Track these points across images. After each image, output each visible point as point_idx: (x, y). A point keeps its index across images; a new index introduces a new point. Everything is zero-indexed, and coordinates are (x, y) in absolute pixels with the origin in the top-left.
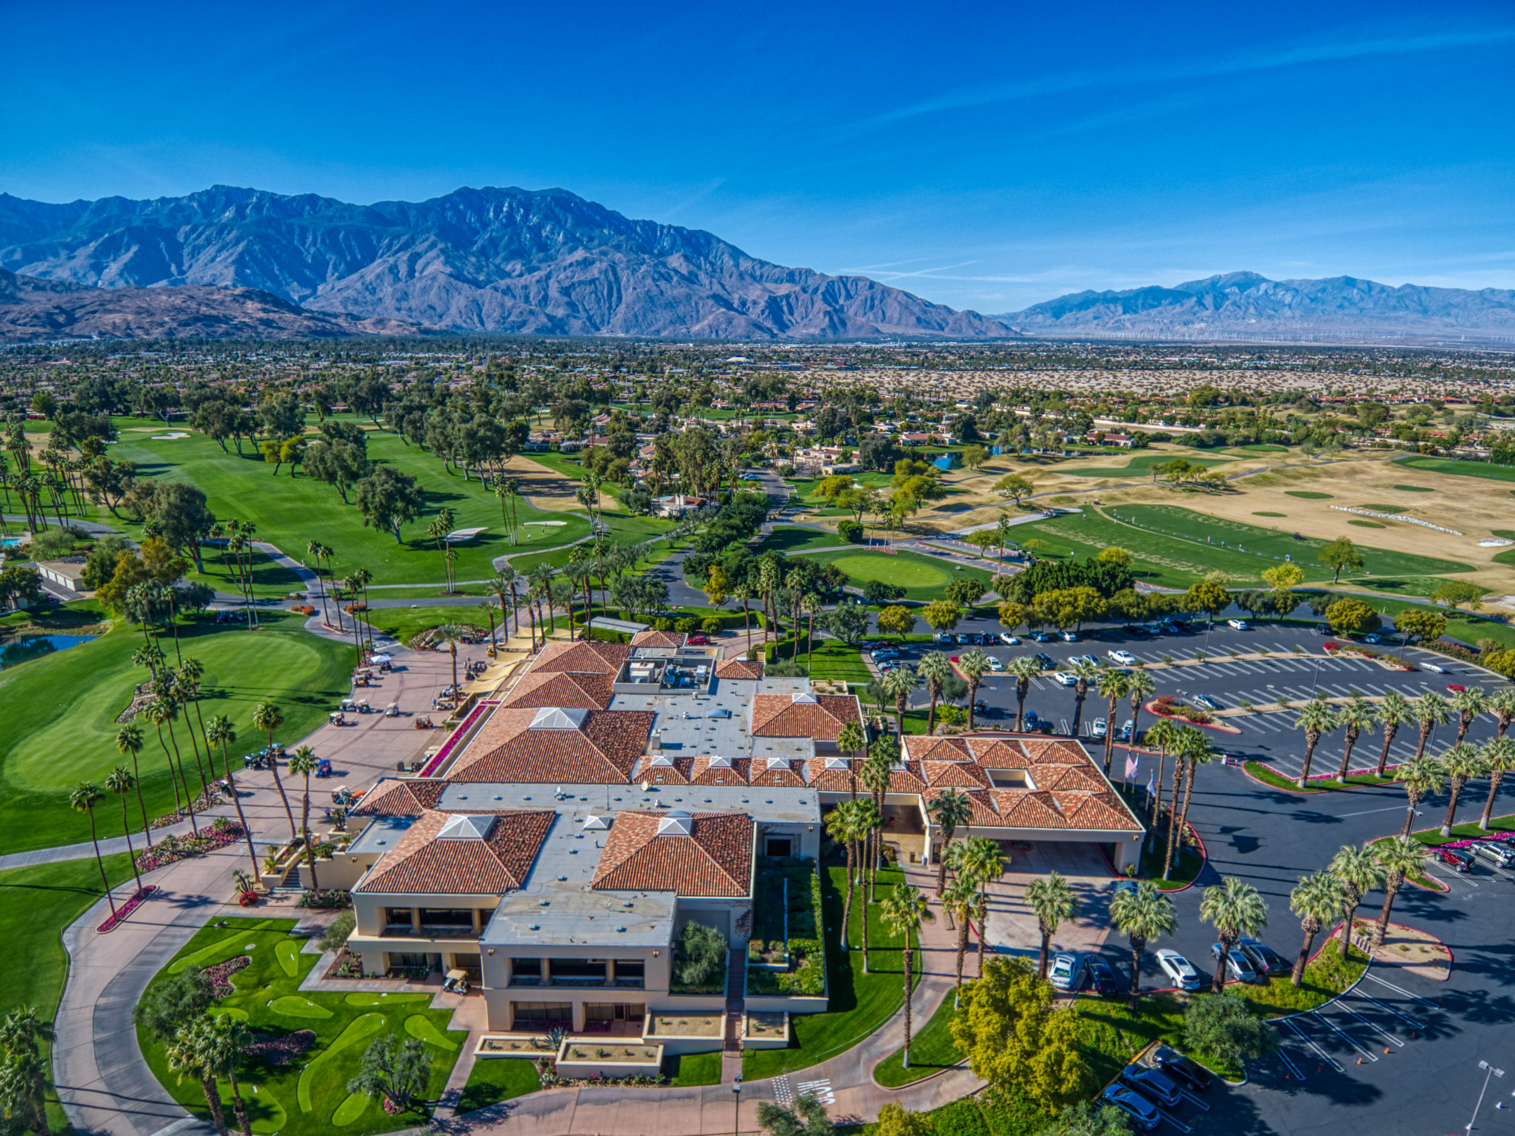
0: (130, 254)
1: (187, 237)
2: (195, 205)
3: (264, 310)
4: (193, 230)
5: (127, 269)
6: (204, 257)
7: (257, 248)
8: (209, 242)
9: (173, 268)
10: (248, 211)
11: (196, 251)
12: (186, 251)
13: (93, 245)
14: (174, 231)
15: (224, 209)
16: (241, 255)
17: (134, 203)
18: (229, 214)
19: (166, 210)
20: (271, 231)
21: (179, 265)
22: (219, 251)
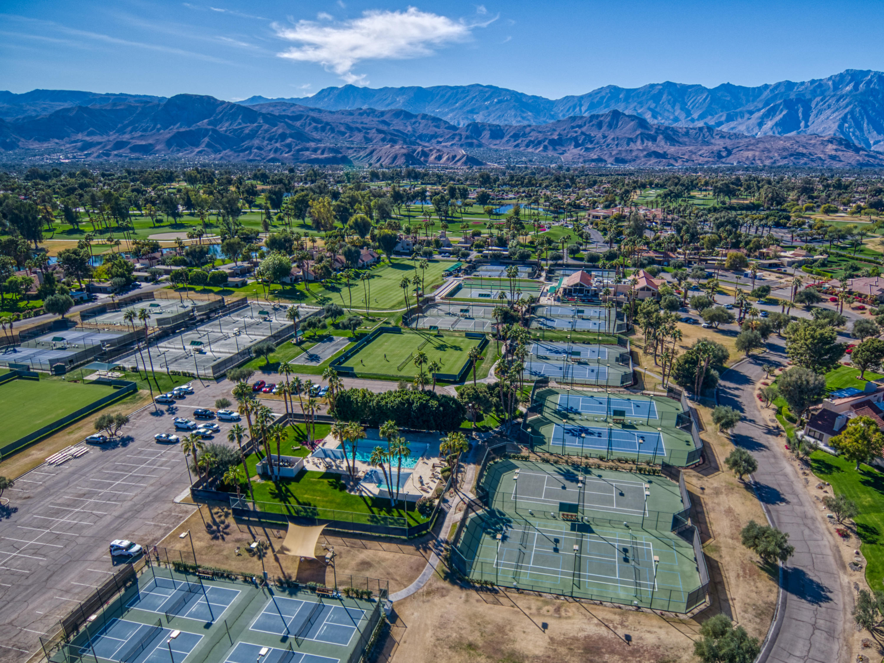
0: (781, 116)
1: (817, 105)
2: (830, 83)
3: (836, 150)
4: (822, 100)
5: (776, 124)
6: (822, 117)
7: (858, 109)
8: (829, 107)
9: (802, 124)
10: (861, 86)
11: (820, 112)
12: (815, 112)
13: (763, 111)
14: (810, 100)
15: (847, 85)
16: (846, 115)
17: (795, 84)
18: (848, 88)
19: (812, 88)
20: (871, 98)
21: (807, 121)
22: (833, 112)
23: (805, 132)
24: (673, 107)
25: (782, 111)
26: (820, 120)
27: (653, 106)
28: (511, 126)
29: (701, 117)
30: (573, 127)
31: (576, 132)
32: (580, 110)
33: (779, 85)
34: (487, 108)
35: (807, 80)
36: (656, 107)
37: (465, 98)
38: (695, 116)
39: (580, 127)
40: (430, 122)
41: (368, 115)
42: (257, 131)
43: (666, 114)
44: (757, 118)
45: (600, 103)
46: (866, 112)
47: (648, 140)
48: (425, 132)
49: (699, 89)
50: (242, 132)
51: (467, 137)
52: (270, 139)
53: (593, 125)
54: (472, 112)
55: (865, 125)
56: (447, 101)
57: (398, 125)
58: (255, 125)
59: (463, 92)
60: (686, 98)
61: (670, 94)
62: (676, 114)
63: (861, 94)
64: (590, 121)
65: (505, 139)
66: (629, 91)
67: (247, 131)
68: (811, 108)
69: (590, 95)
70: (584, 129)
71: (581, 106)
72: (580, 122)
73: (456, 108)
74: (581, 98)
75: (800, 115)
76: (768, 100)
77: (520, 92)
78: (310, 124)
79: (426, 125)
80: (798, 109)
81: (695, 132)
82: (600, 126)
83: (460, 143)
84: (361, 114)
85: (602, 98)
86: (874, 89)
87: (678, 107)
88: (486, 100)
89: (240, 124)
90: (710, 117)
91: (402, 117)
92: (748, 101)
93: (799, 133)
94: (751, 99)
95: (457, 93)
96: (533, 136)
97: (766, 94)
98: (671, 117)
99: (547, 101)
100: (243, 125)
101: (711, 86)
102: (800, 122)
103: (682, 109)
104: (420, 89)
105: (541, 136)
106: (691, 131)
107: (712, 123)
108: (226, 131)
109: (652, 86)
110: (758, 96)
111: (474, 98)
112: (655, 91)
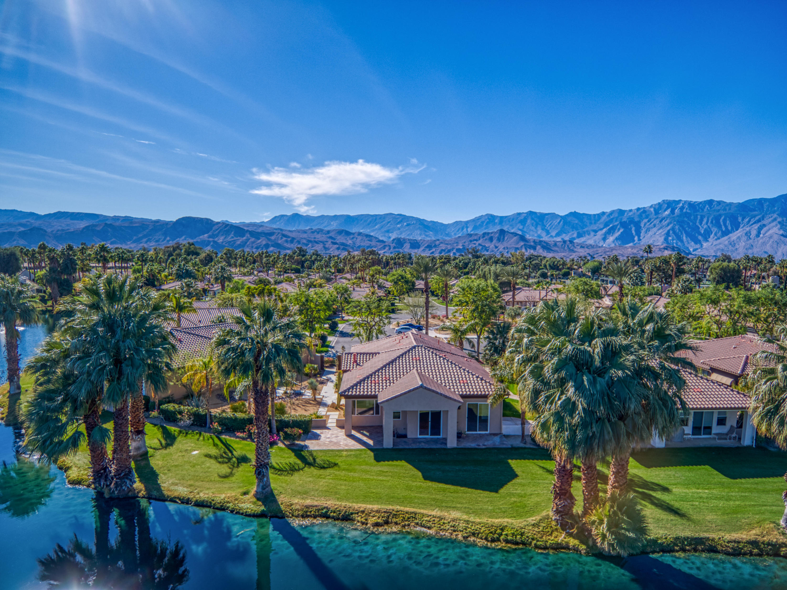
23: (639, 243)
24: (536, 228)
25: (619, 229)
26: (649, 235)
27: (521, 227)
28: (424, 240)
29: (558, 235)
30: (471, 241)
31: (475, 244)
32: (467, 230)
33: (612, 212)
34: (399, 229)
35: (634, 208)
36: (523, 228)
37: (382, 222)
38: (553, 234)
39: (476, 240)
40: (365, 237)
41: (318, 233)
42: (246, 243)
43: (531, 233)
44: (602, 235)
45: (481, 225)
46: (684, 229)
47: (530, 248)
48: (362, 244)
49: (554, 216)
50: (235, 243)
51: (394, 248)
52: (257, 248)
53: (486, 240)
54: (388, 231)
55: (684, 238)
56: (369, 224)
57: (340, 239)
58: (245, 238)
59: (380, 218)
60: (545, 222)
61: (533, 219)
62: (539, 233)
63: (678, 216)
64: (483, 237)
65: (421, 249)
66: (501, 217)
67: (238, 243)
68: (641, 227)
69: (473, 220)
70: (480, 242)
71: (467, 227)
72: (476, 238)
73: (376, 229)
74: (467, 222)
75: (633, 232)
76: (607, 222)
77: (422, 218)
78: (282, 238)
79: (362, 239)
80: (631, 228)
81: (561, 244)
82: (491, 239)
83: (390, 251)
84: (313, 232)
85: (483, 222)
86: (686, 213)
87: (539, 228)
88: (399, 223)
89: (232, 237)
90: (564, 235)
91: (343, 234)
92: (591, 223)
93: (635, 244)
94: (593, 222)
95: (376, 219)
96: (443, 247)
97: (604, 218)
98: (536, 235)
99: (442, 224)
100: (235, 238)
101: (562, 213)
102: (634, 237)
103: (542, 229)
104: (348, 216)
105: (449, 247)
106: (558, 243)
107: (567, 238)
108: (222, 242)
109: (519, 214)
110: (598, 220)
111: (389, 222)
112: (522, 218)
